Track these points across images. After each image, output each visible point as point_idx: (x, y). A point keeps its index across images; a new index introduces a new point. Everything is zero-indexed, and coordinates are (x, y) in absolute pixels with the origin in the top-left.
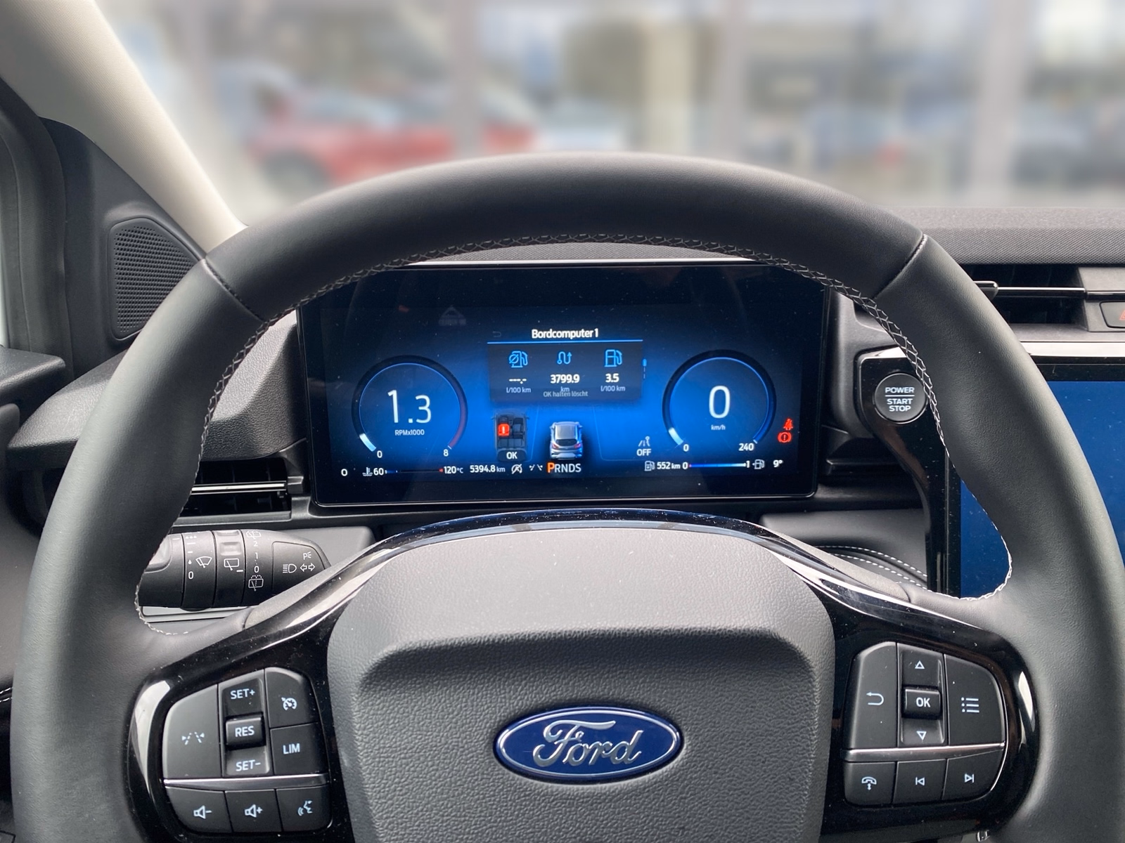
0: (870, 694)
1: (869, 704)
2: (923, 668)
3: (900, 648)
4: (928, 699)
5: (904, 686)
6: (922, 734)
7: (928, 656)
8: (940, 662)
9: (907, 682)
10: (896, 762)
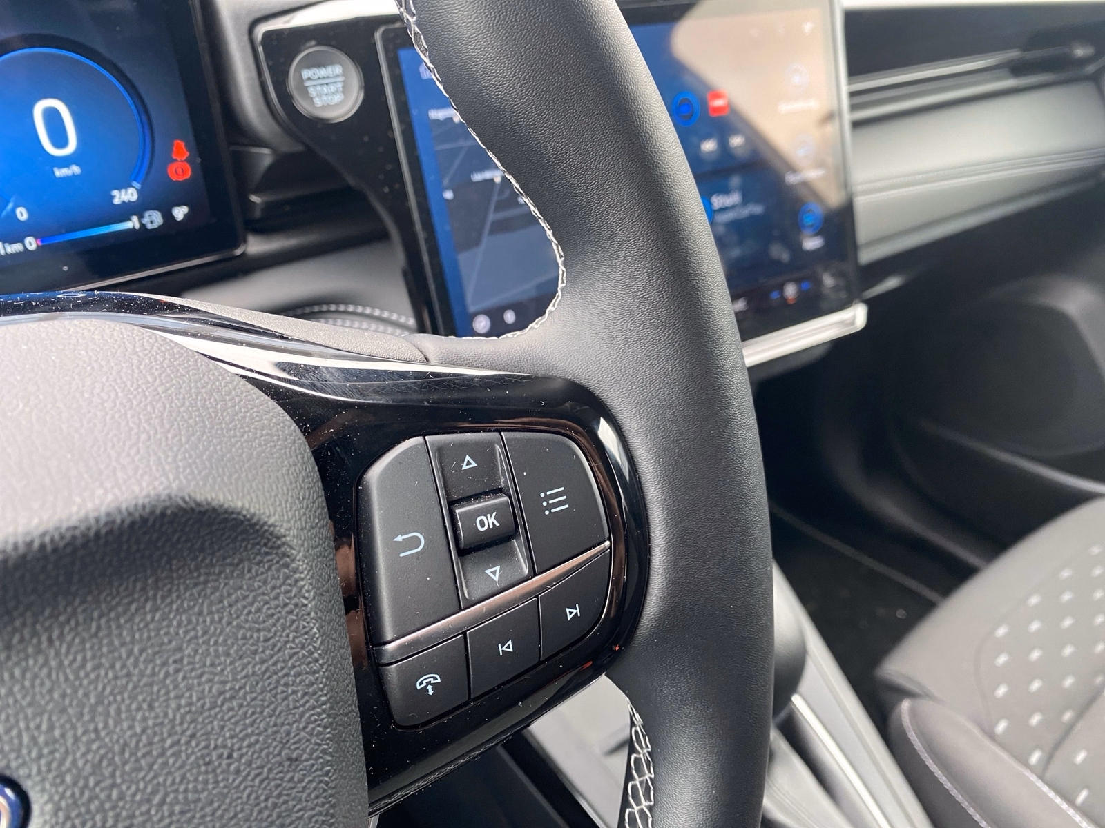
0: (400, 538)
1: (401, 555)
2: (474, 465)
3: (433, 444)
4: (494, 514)
5: (451, 504)
6: (494, 573)
7: (477, 444)
8: (498, 447)
9: (455, 497)
10: (464, 633)
